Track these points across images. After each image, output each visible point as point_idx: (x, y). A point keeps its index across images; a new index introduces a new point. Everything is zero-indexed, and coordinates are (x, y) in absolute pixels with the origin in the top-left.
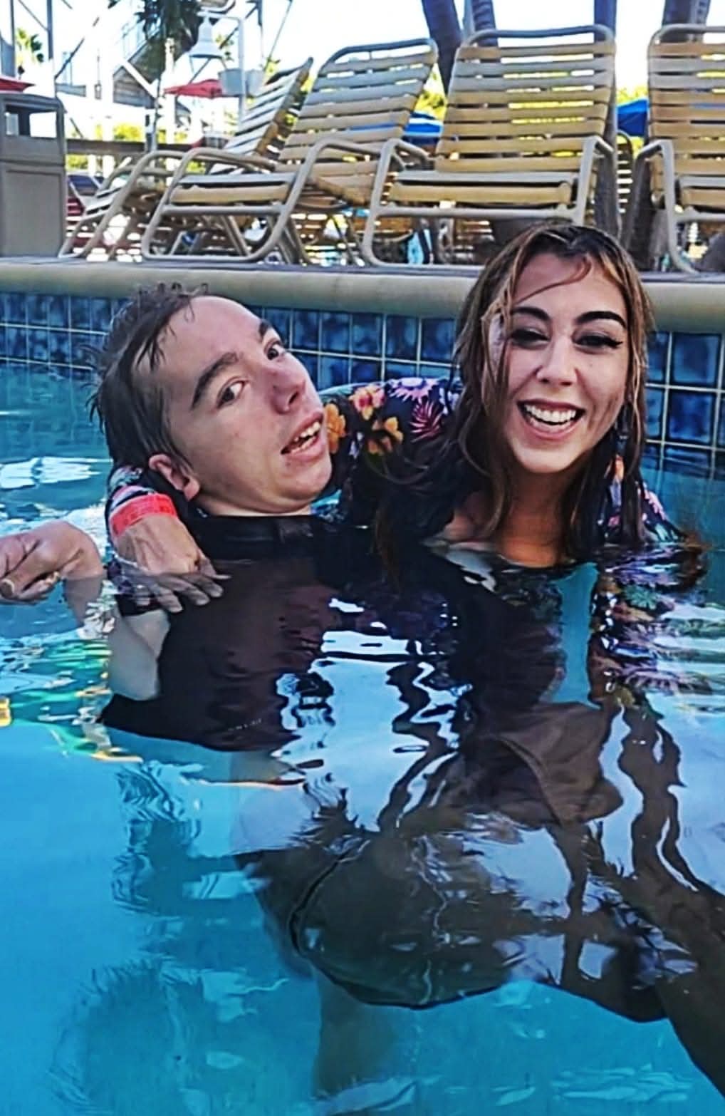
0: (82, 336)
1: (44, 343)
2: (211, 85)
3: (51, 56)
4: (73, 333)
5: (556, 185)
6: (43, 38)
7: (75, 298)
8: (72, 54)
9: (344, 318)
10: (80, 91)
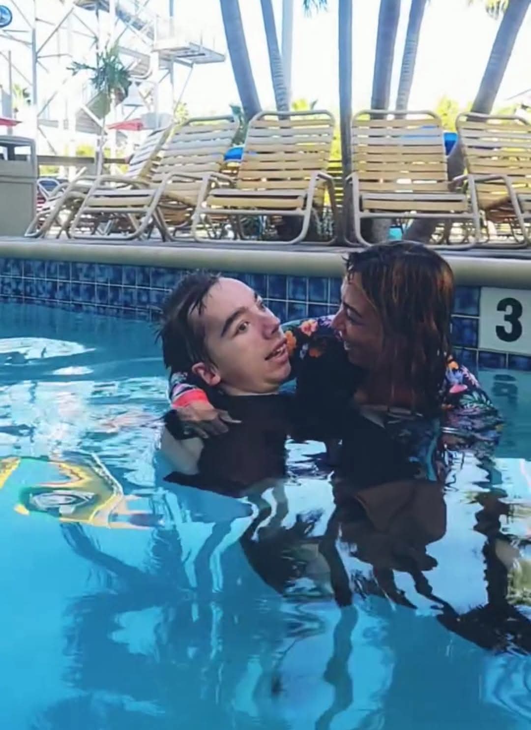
0: (29, 281)
1: (9, 285)
2: (136, 122)
3: (35, 102)
4: (25, 279)
5: (295, 197)
6: (30, 91)
7: (25, 260)
8: (49, 102)
9: (162, 270)
10: (54, 124)
